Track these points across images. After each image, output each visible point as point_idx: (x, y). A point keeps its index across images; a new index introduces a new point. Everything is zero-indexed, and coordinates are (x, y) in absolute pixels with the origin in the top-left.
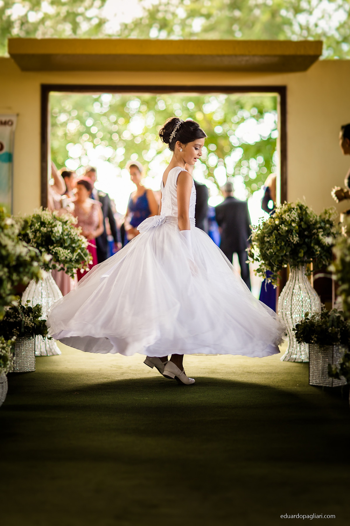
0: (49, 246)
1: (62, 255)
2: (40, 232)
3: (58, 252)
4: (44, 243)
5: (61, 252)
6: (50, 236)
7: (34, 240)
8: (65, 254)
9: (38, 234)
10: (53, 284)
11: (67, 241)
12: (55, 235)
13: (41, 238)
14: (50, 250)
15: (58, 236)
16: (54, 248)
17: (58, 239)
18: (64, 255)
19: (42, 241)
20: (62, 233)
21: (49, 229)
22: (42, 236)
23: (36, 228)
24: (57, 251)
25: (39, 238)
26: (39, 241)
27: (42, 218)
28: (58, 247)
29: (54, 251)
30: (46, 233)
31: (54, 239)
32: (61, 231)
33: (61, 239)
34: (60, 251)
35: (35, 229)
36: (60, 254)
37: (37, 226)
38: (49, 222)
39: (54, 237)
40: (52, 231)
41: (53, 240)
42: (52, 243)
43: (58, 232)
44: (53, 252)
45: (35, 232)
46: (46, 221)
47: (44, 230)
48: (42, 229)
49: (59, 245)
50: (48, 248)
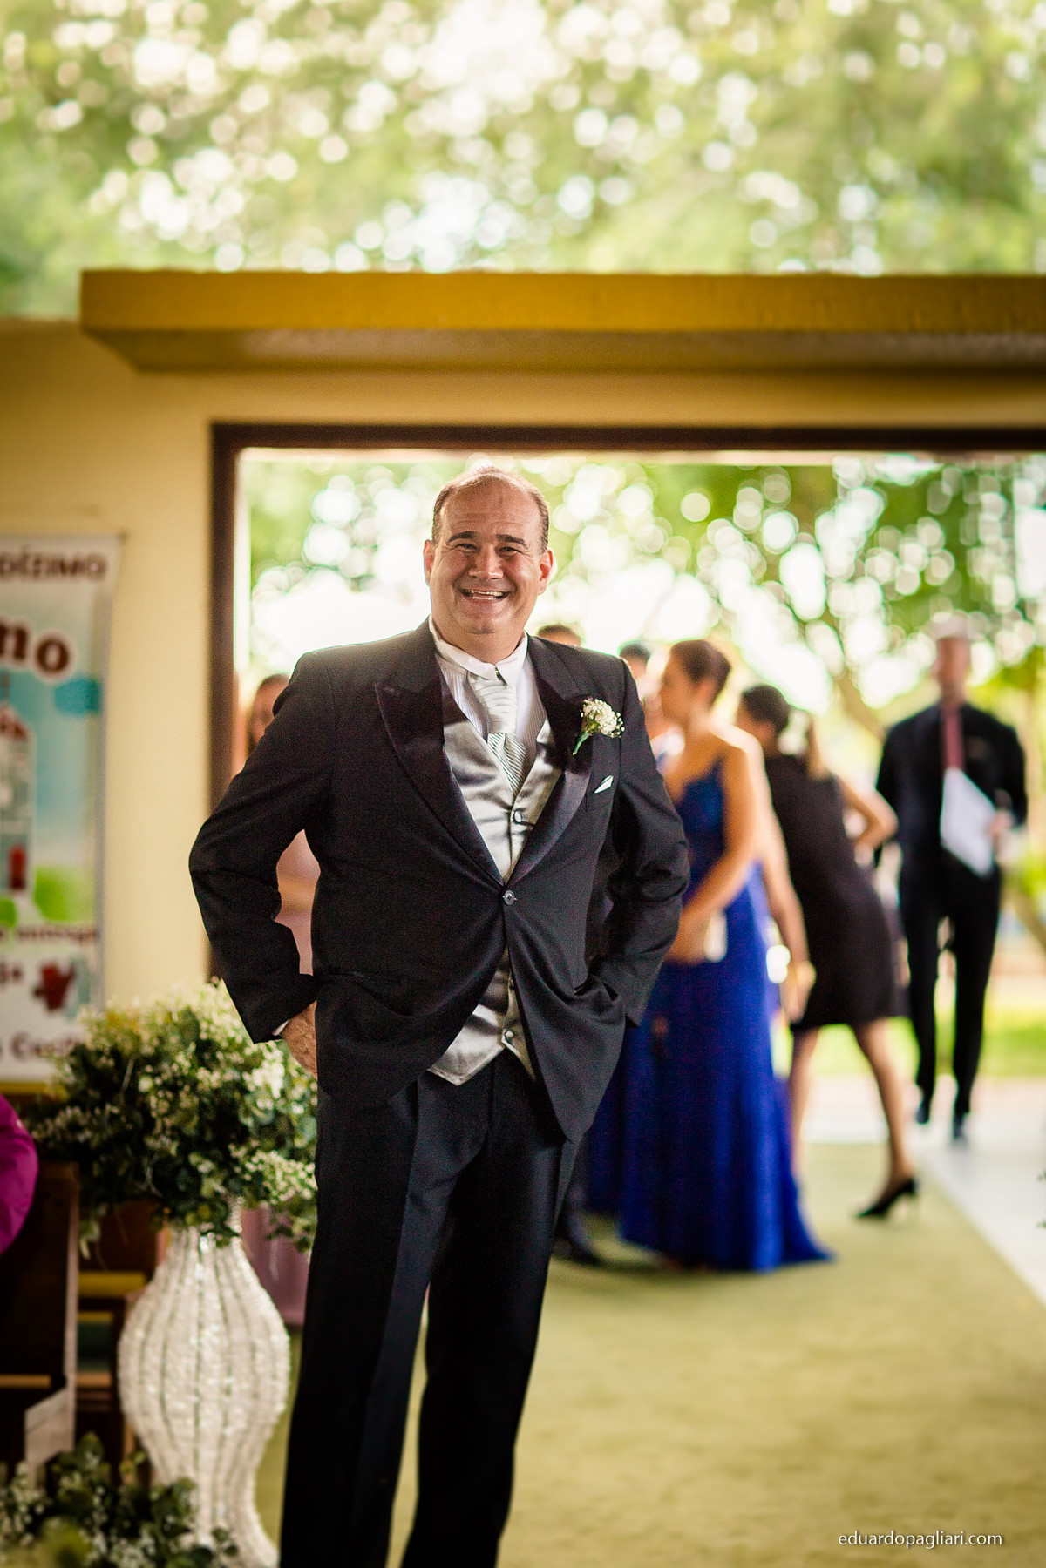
0: (232, 1147)
1: (282, 1185)
2: (194, 1084)
3: (267, 1173)
4: (209, 1136)
5: (279, 1175)
6: (233, 1105)
7: (169, 1122)
8: (294, 1180)
9: (186, 1101)
10: (246, 1285)
11: (302, 1129)
12: (255, 1104)
13: (196, 1119)
14: (236, 1161)
15: (265, 1111)
16: (252, 1153)
17: (266, 1119)
18: (290, 1185)
19: (201, 1129)
20: (283, 1093)
21: (231, 1075)
22: (202, 1107)
23: (180, 1068)
24: (261, 1167)
25: (188, 1114)
26: (190, 1129)
27: (204, 1025)
28: (267, 1151)
29: (251, 1167)
30: (216, 1091)
31: (249, 1122)
32: (277, 1085)
33: (277, 1114)
34: (273, 1172)
35: (174, 1073)
36: (273, 1182)
37: (183, 1060)
38: (231, 1041)
39: (248, 1112)
40: (241, 1087)
41: (245, 1128)
42: (242, 1136)
43: (268, 1088)
44: (245, 1170)
45: (173, 1086)
46: (218, 1038)
47: (209, 1079)
48: (202, 1074)
49: (269, 1143)
50: (228, 1152)
